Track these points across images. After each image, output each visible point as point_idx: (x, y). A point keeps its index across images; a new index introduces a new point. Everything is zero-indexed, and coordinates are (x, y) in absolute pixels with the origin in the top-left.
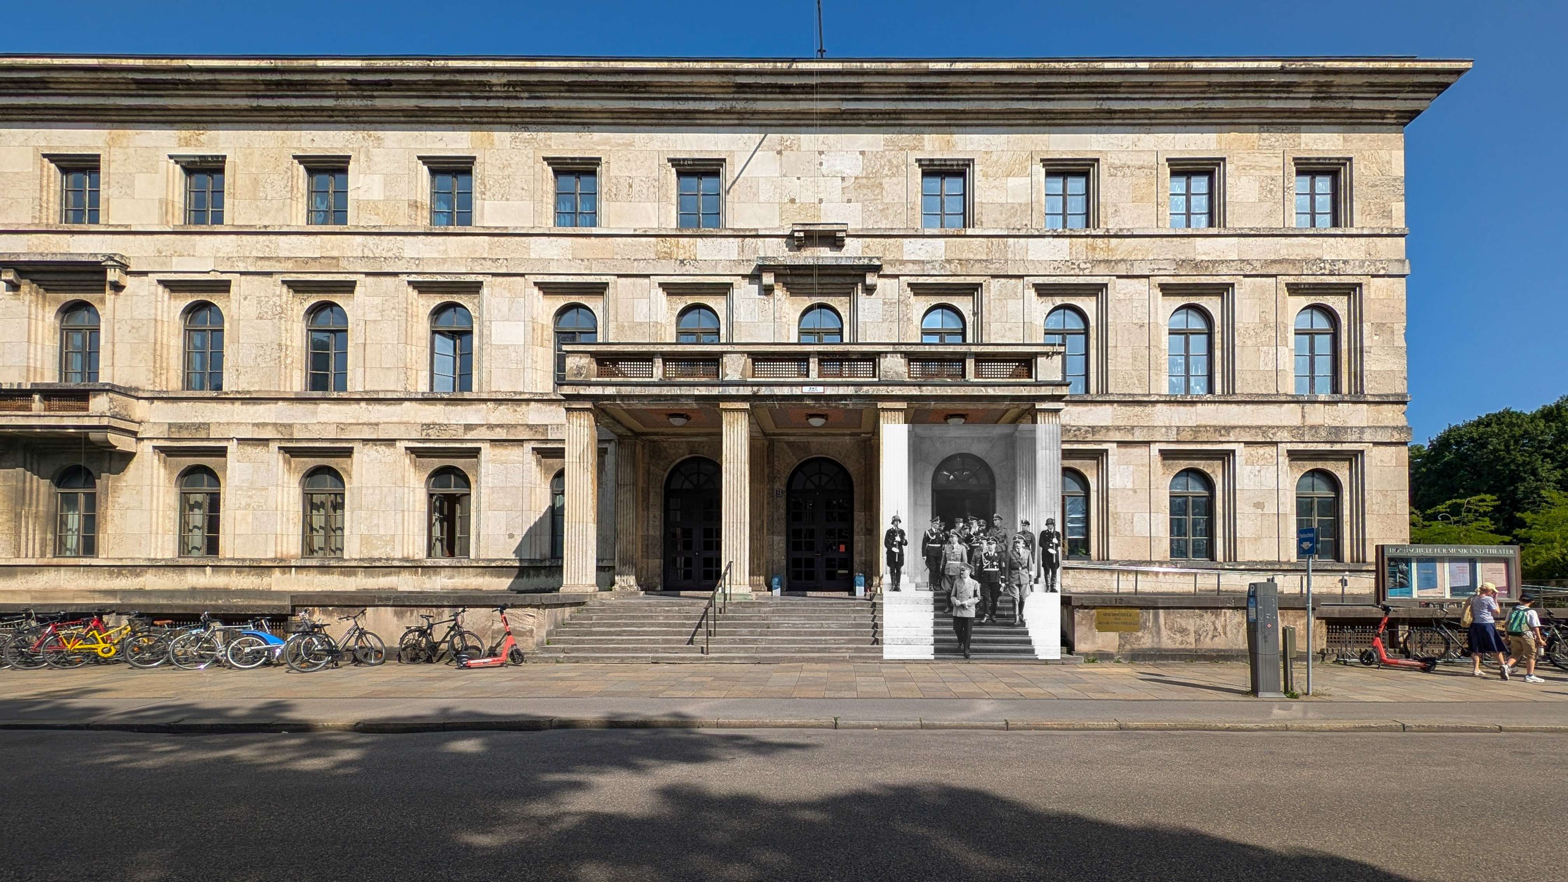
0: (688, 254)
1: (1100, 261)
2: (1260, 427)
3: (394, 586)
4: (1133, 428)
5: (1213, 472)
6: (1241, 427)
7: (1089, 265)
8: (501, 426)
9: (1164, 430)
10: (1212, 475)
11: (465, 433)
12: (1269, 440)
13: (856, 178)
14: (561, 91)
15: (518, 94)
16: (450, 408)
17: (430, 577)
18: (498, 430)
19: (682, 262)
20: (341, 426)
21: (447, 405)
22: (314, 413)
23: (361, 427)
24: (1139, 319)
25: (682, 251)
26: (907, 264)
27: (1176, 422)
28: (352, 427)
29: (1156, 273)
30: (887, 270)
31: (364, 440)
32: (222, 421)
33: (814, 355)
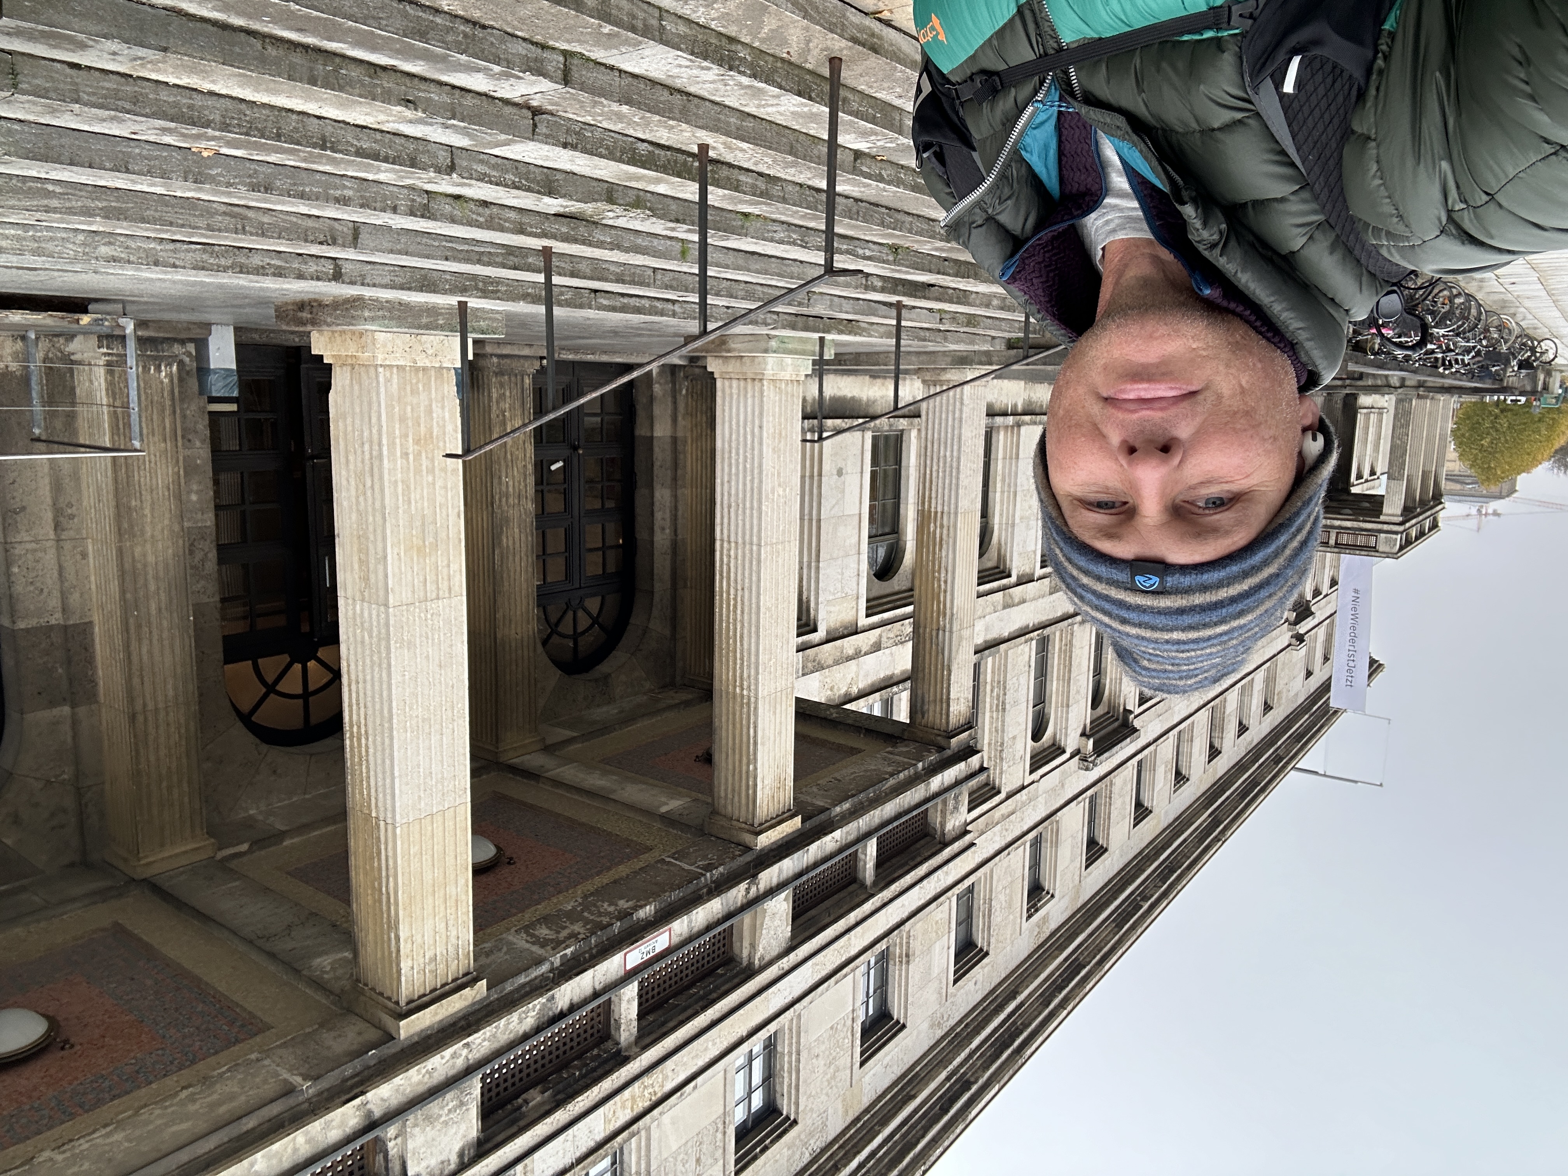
32: (1040, 600)
33: (628, 1048)
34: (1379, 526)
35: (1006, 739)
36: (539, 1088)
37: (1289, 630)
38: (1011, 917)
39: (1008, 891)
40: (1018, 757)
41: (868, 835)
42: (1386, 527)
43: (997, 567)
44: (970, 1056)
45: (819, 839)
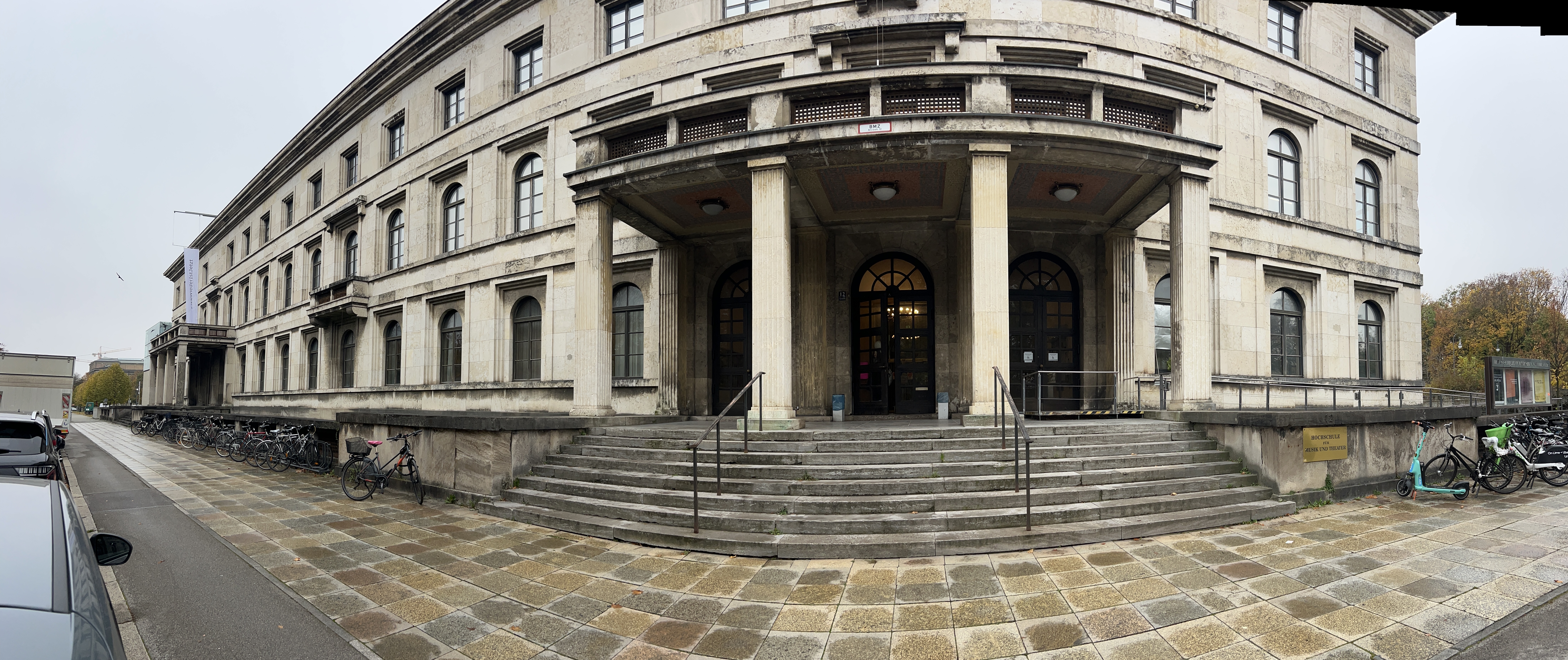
0: (734, 43)
1: (1210, 59)
2: (1337, 257)
3: (489, 407)
4: (1241, 239)
5: (1304, 293)
6: (1325, 254)
7: (1198, 59)
8: (561, 252)
9: (1267, 245)
10: (1302, 296)
11: (535, 264)
12: (1343, 270)
16: (526, 244)
17: (511, 399)
18: (559, 256)
19: (727, 52)
20: (458, 276)
21: (523, 241)
22: (444, 270)
23: (468, 274)
24: (1245, 129)
25: (727, 42)
26: (996, 25)
27: (1276, 241)
28: (464, 275)
29: (1259, 87)
30: (972, 30)
31: (470, 284)
32: (401, 287)
33: (875, 84)
34: (188, 339)
35: (426, 208)
37: (220, 286)
38: (417, 110)
39: (420, 124)
40: (415, 199)
42: (185, 339)
43: (434, 305)
44: (455, 30)
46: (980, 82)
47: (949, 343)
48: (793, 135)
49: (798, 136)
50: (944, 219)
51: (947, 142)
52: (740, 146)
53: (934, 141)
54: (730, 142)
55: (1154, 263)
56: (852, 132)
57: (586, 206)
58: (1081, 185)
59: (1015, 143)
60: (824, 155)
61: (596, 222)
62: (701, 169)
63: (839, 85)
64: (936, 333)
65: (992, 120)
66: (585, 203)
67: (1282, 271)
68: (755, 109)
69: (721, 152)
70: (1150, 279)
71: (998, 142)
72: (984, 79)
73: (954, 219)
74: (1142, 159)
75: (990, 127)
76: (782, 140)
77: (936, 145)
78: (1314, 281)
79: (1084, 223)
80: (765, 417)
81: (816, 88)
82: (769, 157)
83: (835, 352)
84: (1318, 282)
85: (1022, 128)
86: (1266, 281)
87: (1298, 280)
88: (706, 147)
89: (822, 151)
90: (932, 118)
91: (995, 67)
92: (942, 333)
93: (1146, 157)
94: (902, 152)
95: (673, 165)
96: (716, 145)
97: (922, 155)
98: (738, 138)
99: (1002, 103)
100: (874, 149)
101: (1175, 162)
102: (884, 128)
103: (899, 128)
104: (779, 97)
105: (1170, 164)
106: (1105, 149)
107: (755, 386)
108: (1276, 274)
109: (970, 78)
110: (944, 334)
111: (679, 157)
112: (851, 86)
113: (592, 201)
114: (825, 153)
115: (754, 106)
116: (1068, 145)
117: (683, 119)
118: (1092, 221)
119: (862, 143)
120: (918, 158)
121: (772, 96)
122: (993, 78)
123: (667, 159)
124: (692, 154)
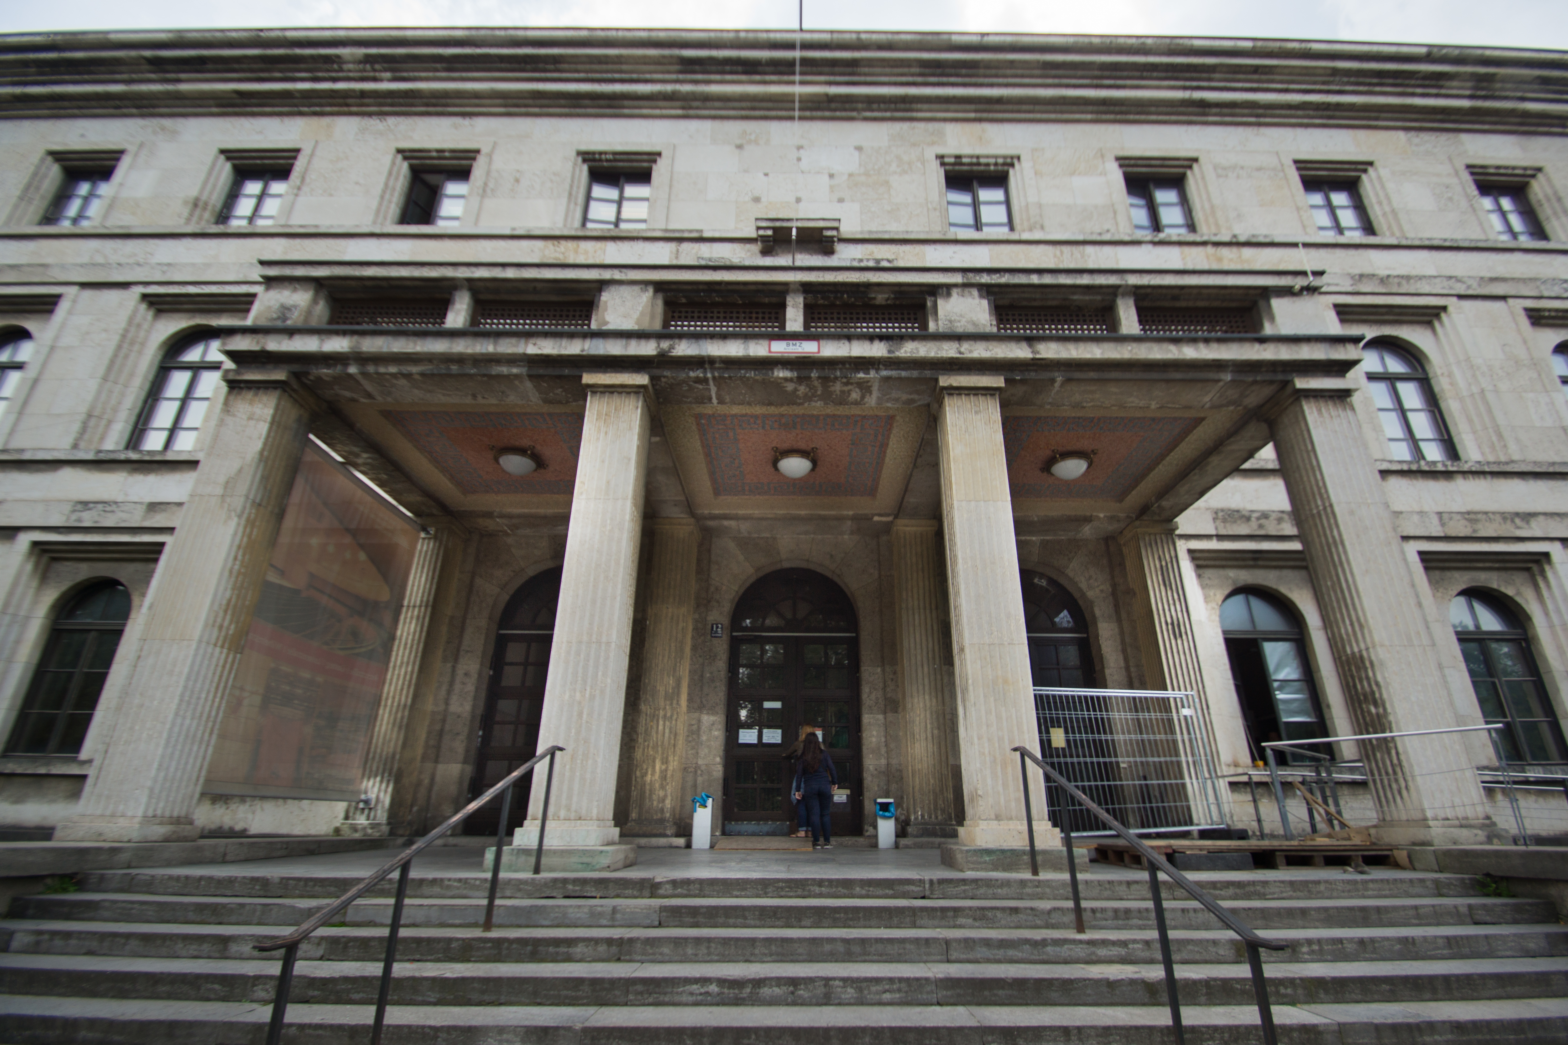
5: (1519, 593)
9: (1415, 518)
10: (1520, 600)
13: (850, 175)
14: (436, 70)
15: (377, 74)
27: (1432, 506)
33: (795, 291)
36: (873, 302)
41: (454, 334)
45: (561, 356)
46: (949, 295)
47: (885, 713)
48: (665, 344)
49: (672, 347)
50: (876, 518)
51: (904, 374)
52: (574, 348)
53: (885, 373)
54: (558, 340)
55: (1208, 573)
56: (758, 349)
57: (249, 395)
58: (1094, 452)
59: (1010, 375)
60: (711, 382)
61: (263, 428)
62: (499, 377)
63: (742, 287)
64: (864, 697)
65: (972, 343)
66: (249, 388)
67: (1460, 557)
68: (606, 302)
69: (539, 352)
70: (1207, 599)
71: (984, 374)
72: (954, 292)
73: (890, 519)
74: (1219, 381)
75: (971, 351)
76: (648, 348)
77: (887, 379)
78: (1535, 568)
79: (1088, 520)
80: (550, 842)
81: (705, 287)
82: (621, 372)
83: (699, 721)
84: (1547, 568)
85: (1020, 352)
86: (1430, 581)
87: (1498, 569)
88: (514, 340)
89: (709, 375)
90: (882, 338)
91: (971, 275)
92: (873, 696)
93: (1228, 377)
94: (832, 389)
95: (448, 359)
96: (532, 341)
97: (863, 397)
98: (572, 336)
99: (983, 322)
100: (791, 380)
101: (1280, 377)
102: (809, 348)
103: (831, 350)
104: (647, 290)
105: (1271, 382)
106: (1155, 375)
107: (540, 769)
108: (1447, 565)
109: (934, 290)
110: (877, 699)
111: (461, 346)
112: (758, 291)
113: (267, 388)
114: (714, 378)
115: (605, 297)
116: (1092, 375)
117: (482, 297)
118: (1102, 515)
119: (772, 370)
120: (856, 403)
121: (636, 288)
122: (967, 290)
123: (438, 346)
124: (487, 347)
